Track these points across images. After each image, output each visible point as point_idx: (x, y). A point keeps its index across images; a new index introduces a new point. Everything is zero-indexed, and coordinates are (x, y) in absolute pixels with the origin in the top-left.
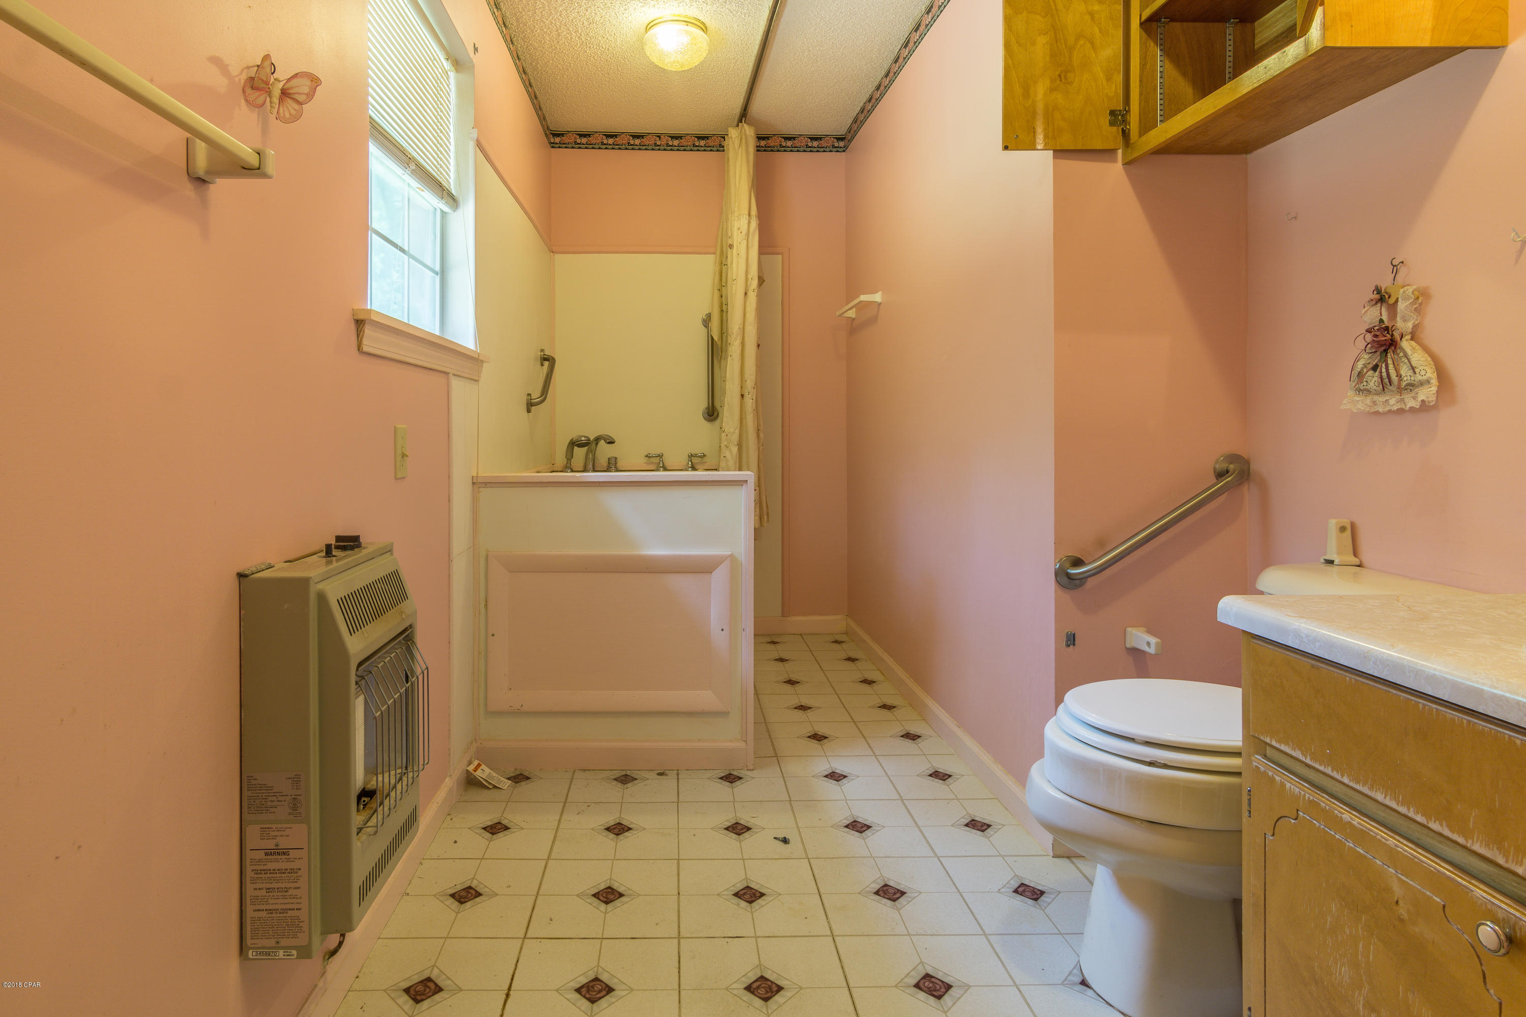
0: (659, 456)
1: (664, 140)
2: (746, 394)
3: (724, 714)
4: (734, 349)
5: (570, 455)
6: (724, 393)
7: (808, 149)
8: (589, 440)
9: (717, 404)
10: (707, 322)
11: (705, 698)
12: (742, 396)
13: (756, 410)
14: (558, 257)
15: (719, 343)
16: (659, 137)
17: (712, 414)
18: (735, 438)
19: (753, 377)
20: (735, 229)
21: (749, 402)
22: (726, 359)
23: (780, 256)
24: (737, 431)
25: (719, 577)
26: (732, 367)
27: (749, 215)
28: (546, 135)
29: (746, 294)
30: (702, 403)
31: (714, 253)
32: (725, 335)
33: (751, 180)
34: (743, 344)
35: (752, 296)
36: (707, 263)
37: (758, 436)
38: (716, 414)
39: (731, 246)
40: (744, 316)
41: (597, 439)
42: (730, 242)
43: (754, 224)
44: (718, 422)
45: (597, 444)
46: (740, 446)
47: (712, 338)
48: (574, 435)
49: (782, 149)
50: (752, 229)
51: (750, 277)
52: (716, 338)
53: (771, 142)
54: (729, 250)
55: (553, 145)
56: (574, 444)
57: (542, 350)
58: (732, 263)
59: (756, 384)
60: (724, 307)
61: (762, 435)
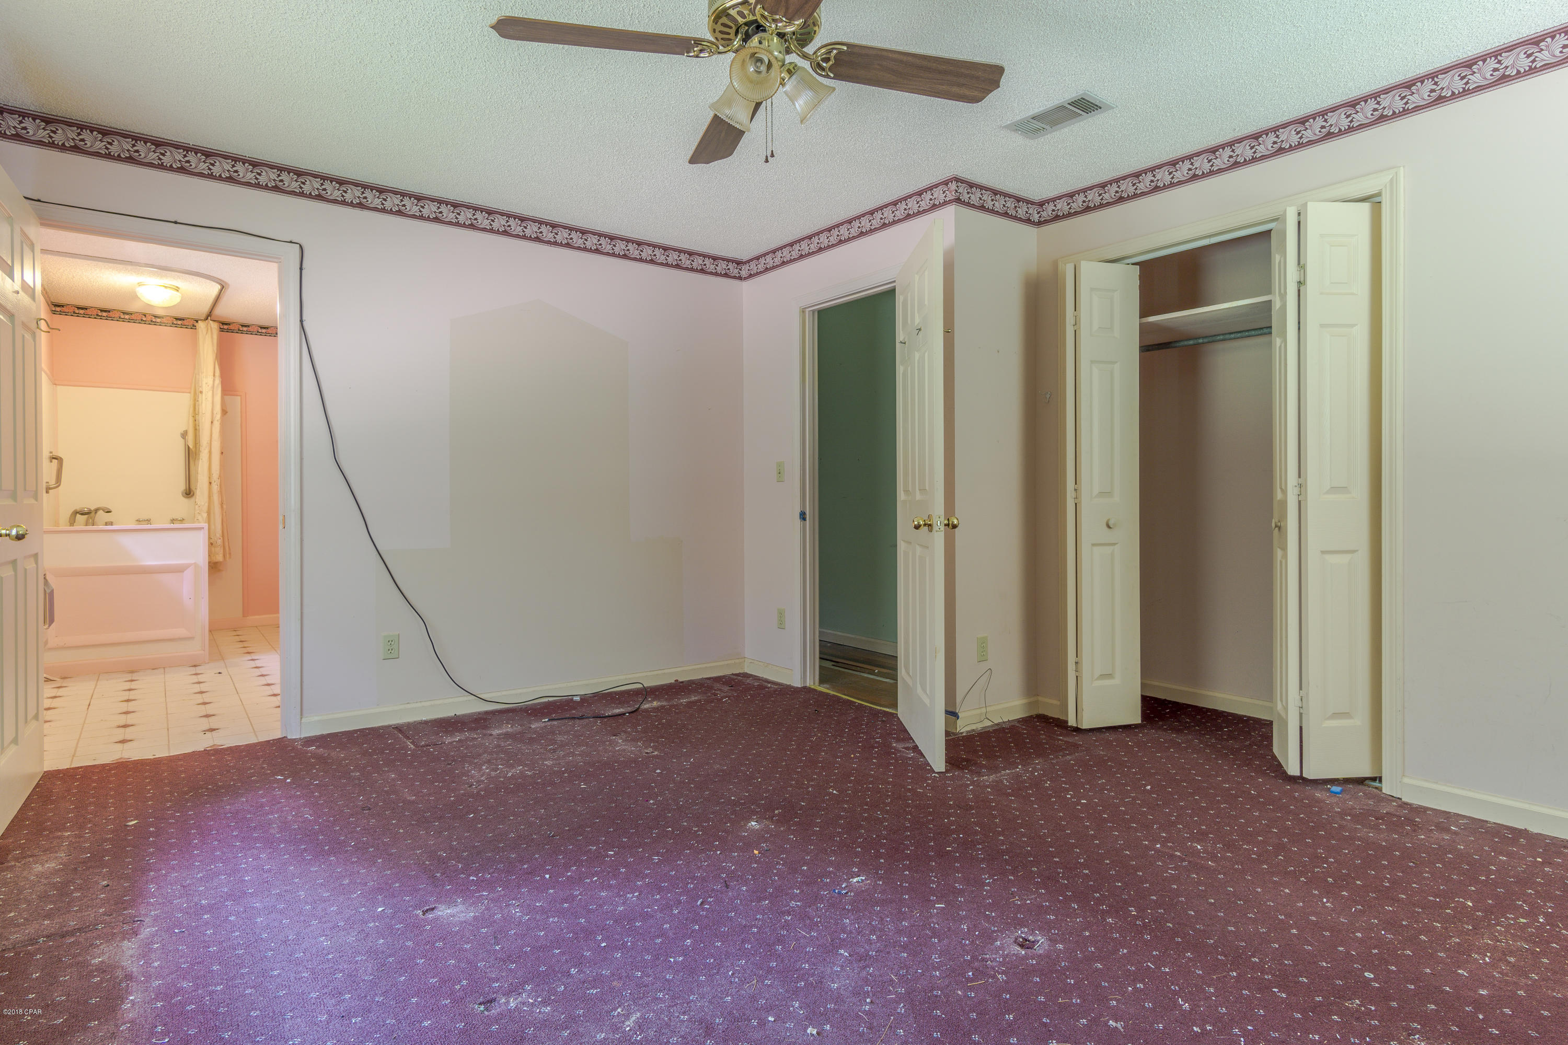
0: (147, 520)
1: (149, 318)
2: (213, 482)
3: (192, 638)
4: (204, 455)
5: (72, 521)
6: (197, 481)
7: (258, 333)
8: (90, 510)
9: (193, 487)
10: (184, 435)
11: (181, 632)
12: (210, 483)
13: (221, 492)
14: (59, 387)
15: (194, 450)
16: (145, 315)
17: (189, 493)
18: (205, 508)
19: (218, 472)
20: (204, 383)
21: (215, 487)
22: (199, 459)
23: (239, 397)
24: (207, 504)
25: (188, 574)
26: (202, 467)
27: (214, 375)
28: (49, 305)
29: (212, 422)
30: (182, 486)
31: (190, 393)
32: (198, 445)
33: (215, 355)
34: (210, 452)
35: (217, 425)
36: (184, 399)
37: (222, 507)
38: (192, 494)
39: (201, 392)
40: (211, 435)
41: (96, 510)
42: (200, 389)
43: (218, 381)
44: (192, 500)
45: (96, 513)
46: (209, 513)
47: (189, 447)
48: (78, 507)
49: (240, 331)
50: (216, 385)
51: (215, 413)
52: (191, 447)
53: (231, 327)
54: (200, 395)
55: (54, 312)
56: (76, 513)
57: (51, 452)
58: (202, 403)
59: (220, 476)
60: (197, 427)
61: (225, 506)
